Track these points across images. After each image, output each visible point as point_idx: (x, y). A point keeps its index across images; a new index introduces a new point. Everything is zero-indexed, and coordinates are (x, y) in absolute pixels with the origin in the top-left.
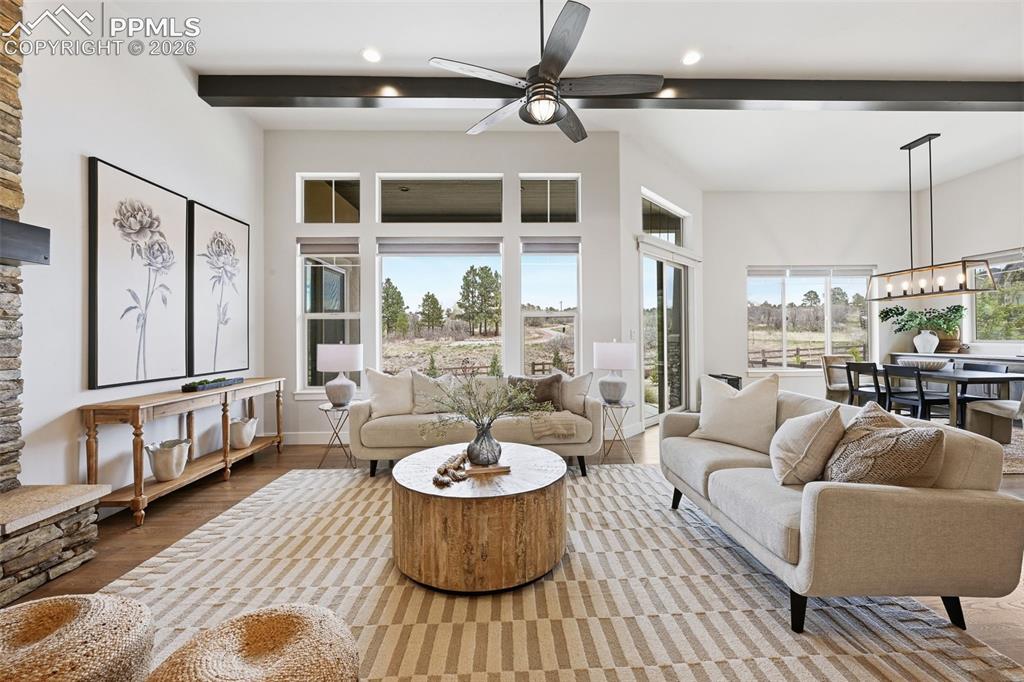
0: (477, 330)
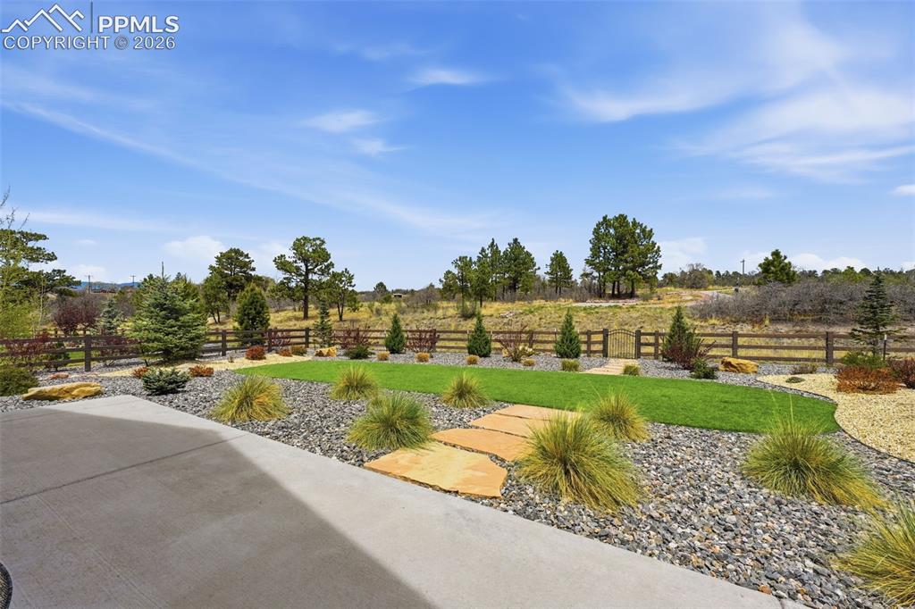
0: (608, 292)
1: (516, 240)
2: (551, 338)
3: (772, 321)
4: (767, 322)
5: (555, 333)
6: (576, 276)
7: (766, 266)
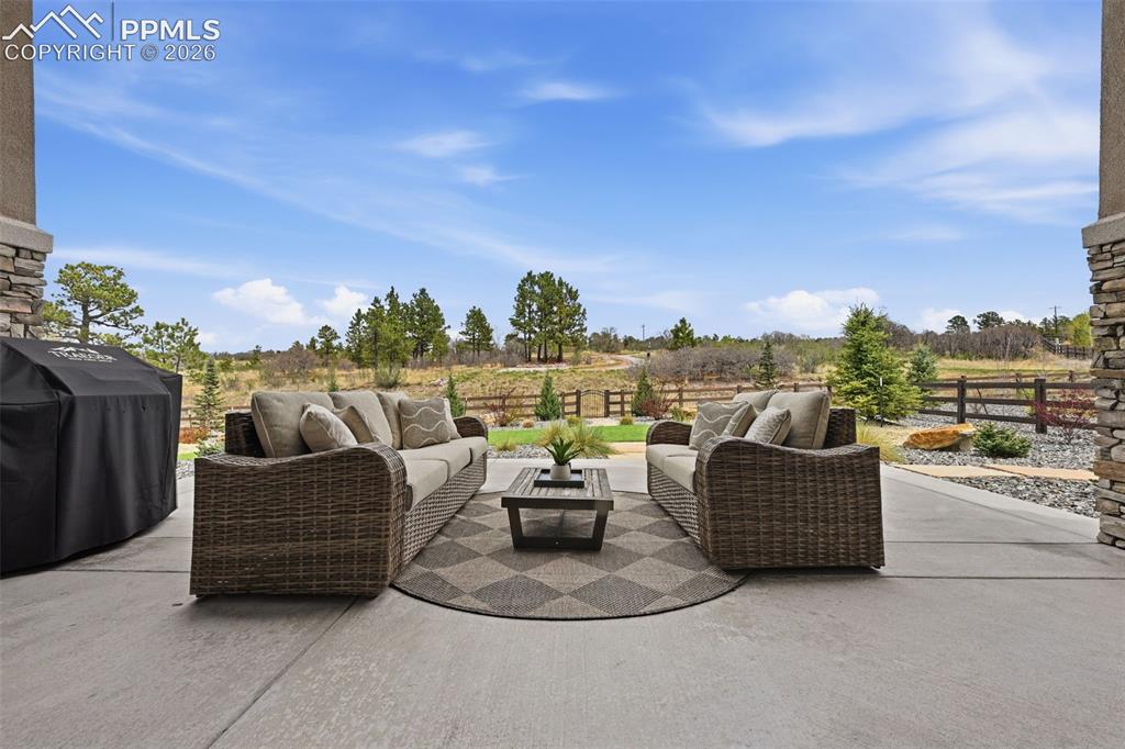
0: (534, 356)
1: (423, 291)
2: (533, 402)
3: (690, 380)
4: (686, 382)
5: (535, 396)
6: (499, 340)
7: (676, 332)
